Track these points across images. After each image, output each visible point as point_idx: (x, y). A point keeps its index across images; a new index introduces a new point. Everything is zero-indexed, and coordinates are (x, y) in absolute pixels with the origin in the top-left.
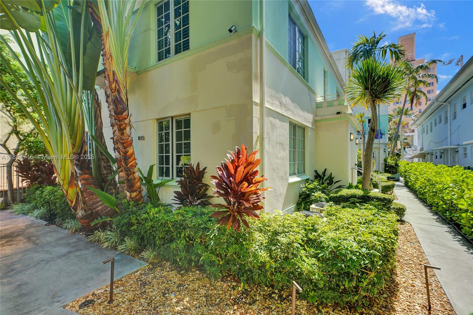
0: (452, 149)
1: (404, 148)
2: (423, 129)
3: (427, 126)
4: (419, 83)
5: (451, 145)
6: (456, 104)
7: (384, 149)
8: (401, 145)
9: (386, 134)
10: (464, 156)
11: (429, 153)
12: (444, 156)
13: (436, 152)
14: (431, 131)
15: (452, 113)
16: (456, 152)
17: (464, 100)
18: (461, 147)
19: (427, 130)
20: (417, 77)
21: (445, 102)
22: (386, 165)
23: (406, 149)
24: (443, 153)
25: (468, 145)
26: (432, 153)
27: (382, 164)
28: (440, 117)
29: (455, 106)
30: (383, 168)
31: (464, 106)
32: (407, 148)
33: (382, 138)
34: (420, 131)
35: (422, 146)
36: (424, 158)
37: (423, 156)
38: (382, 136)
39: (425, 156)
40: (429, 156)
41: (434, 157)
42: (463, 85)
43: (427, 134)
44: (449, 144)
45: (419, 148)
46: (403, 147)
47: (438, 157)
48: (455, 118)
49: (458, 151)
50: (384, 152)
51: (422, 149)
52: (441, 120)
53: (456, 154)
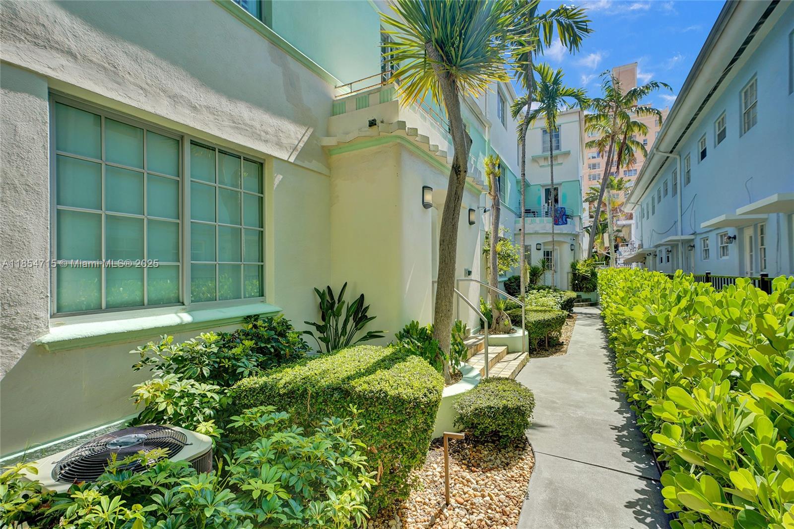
0: (684, 242)
1: (616, 247)
2: (643, 210)
3: (647, 204)
4: (632, 125)
5: (682, 235)
6: (689, 153)
7: (572, 245)
8: (610, 240)
9: (575, 216)
10: (703, 254)
11: (650, 254)
12: (673, 255)
13: (660, 251)
14: (653, 213)
15: (683, 173)
16: (690, 248)
17: (702, 142)
18: (698, 238)
19: (648, 212)
20: (629, 112)
21: (671, 152)
22: (574, 274)
23: (621, 249)
24: (671, 251)
25: (710, 233)
26: (656, 252)
27: (568, 273)
28: (666, 184)
29: (688, 158)
30: (570, 280)
31: (704, 154)
32: (622, 246)
33: (566, 223)
34: (638, 216)
35: (642, 241)
36: (644, 263)
37: (642, 259)
38: (568, 219)
39: (645, 258)
40: (651, 257)
41: (658, 259)
42: (701, 109)
43: (648, 218)
44: (680, 233)
45: (636, 245)
46: (613, 244)
47: (664, 260)
48: (688, 180)
49: (694, 246)
50: (572, 250)
51: (641, 246)
52: (667, 190)
53: (692, 252)
